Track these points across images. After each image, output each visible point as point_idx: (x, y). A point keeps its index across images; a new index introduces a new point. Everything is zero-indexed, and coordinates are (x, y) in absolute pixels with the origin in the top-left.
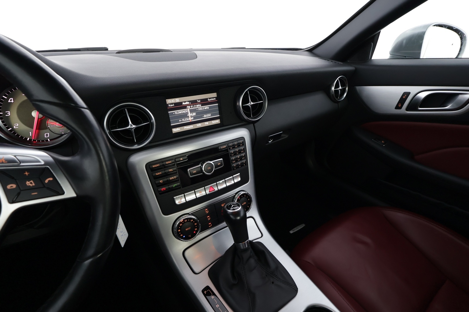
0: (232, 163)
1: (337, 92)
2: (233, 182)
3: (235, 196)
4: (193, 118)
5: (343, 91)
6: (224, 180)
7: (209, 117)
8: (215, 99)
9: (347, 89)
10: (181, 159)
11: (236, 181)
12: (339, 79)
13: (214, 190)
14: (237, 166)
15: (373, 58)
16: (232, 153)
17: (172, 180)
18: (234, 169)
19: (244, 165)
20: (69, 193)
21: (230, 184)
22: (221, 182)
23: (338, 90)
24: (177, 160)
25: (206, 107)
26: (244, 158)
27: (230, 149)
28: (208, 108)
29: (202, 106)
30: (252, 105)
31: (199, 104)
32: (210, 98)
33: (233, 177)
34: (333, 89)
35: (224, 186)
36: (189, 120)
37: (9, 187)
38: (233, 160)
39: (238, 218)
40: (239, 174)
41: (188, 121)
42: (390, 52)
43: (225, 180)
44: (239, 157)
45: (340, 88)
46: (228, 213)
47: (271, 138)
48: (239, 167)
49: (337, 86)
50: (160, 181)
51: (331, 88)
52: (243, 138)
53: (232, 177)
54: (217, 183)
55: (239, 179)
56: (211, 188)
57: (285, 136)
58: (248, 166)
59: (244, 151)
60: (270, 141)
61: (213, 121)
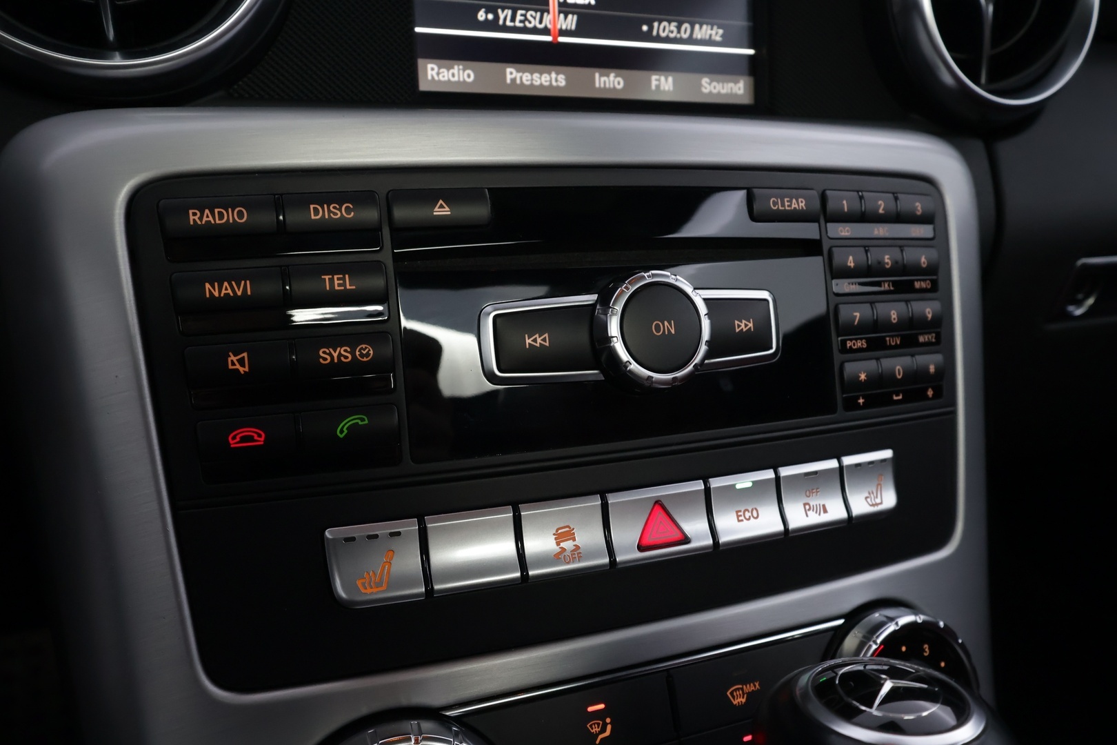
0: (843, 348)
2: (835, 511)
3: (838, 635)
4: (571, 22)
6: (769, 474)
10: (442, 210)
11: (861, 505)
13: (676, 535)
14: (881, 389)
17: (337, 367)
18: (851, 405)
19: (930, 393)
21: (814, 519)
22: (744, 481)
24: (402, 213)
26: (930, 337)
33: (841, 468)
35: (766, 522)
36: (545, 31)
38: (852, 330)
40: (887, 454)
41: (535, 31)
43: (778, 478)
44: (895, 317)
48: (886, 400)
50: (232, 358)
53: (832, 464)
54: (715, 483)
55: (888, 499)
56: (661, 514)
58: (954, 413)
59: (938, 340)
60: (1079, 303)
61: (705, 81)
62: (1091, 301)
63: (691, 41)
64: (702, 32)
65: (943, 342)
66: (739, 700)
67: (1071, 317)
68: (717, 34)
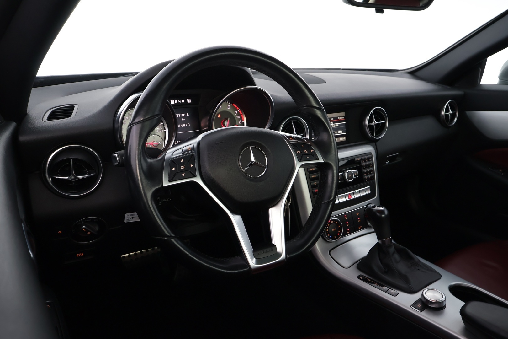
0: (364, 175)
1: (447, 116)
2: (365, 194)
5: (453, 116)
7: (341, 133)
8: (343, 118)
9: (457, 114)
11: (367, 193)
12: (448, 103)
13: (351, 197)
15: (482, 82)
16: (364, 166)
18: (365, 181)
19: (373, 179)
20: (321, 160)
21: (363, 194)
22: (356, 191)
23: (448, 115)
25: (337, 125)
26: (373, 172)
27: (362, 162)
28: (338, 126)
29: (334, 123)
30: (376, 125)
31: (332, 121)
32: (340, 117)
33: (365, 189)
34: (443, 113)
35: (359, 195)
37: (298, 152)
38: (365, 173)
39: (383, 216)
40: (369, 187)
42: (499, 76)
43: (359, 190)
44: (369, 170)
45: (451, 112)
46: (374, 211)
47: (389, 158)
48: (369, 180)
49: (447, 110)
51: (440, 113)
52: (370, 153)
54: (354, 191)
55: (370, 192)
57: (399, 159)
58: (375, 181)
59: (372, 166)
60: (387, 162)
61: (341, 138)
62: (389, 161)
63: (339, 133)
64: (340, 132)
65: (373, 166)
66: (358, 215)
67: (386, 164)
68: (342, 132)
